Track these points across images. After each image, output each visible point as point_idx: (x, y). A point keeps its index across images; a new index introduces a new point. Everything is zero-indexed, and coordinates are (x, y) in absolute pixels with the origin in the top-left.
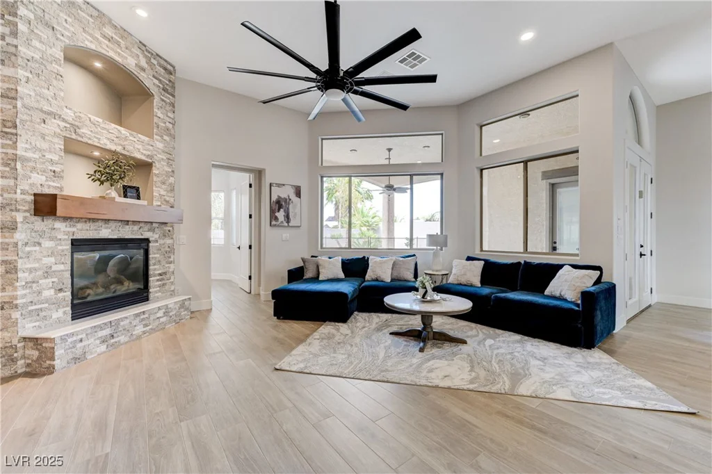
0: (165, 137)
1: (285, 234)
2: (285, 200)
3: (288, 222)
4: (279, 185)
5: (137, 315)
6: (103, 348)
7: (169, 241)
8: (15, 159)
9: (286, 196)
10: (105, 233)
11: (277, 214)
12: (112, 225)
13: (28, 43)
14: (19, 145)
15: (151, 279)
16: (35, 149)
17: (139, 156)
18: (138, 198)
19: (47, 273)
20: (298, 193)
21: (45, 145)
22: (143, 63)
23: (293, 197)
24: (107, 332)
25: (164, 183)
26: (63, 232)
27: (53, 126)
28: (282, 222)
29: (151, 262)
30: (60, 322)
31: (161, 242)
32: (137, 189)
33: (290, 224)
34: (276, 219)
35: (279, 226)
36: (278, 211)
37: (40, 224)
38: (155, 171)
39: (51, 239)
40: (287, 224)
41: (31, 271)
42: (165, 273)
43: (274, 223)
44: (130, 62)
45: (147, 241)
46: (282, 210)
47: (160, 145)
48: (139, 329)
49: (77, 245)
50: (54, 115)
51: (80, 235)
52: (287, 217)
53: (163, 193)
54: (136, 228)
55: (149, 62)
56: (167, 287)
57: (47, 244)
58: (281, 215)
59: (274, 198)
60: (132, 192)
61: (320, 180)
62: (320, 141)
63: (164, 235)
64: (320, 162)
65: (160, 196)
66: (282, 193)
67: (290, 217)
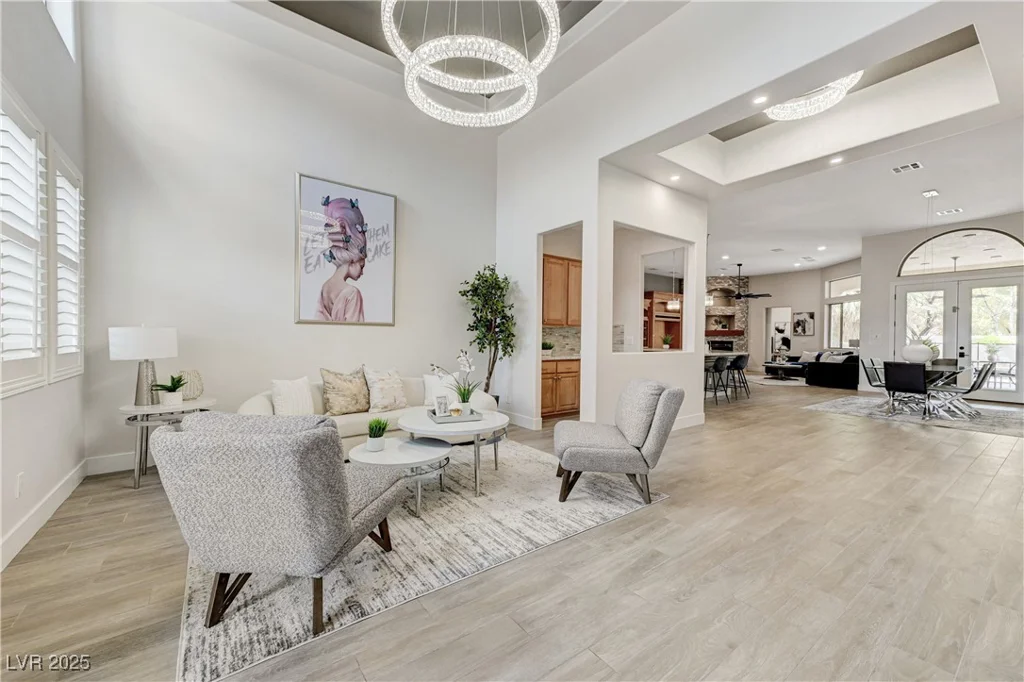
0: (741, 304)
1: (803, 339)
7: (742, 342)
12: (720, 337)
22: (731, 282)
23: (808, 319)
25: (739, 321)
31: (738, 342)
32: (726, 325)
34: (797, 331)
38: (735, 318)
44: (726, 285)
45: (731, 343)
47: (738, 308)
52: (804, 330)
53: (739, 324)
55: (733, 281)
58: (799, 329)
59: (796, 321)
60: (724, 327)
61: (826, 307)
62: (827, 284)
63: (742, 340)
64: (827, 296)
65: (737, 326)
66: (801, 318)
67: (807, 330)
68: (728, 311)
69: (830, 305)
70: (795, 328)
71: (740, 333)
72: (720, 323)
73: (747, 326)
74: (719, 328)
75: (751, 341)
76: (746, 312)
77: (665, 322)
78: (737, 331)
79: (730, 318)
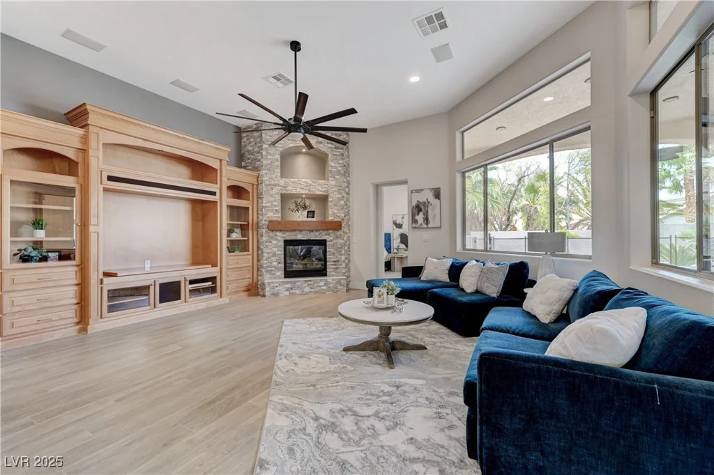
0: (336, 177)
1: (426, 235)
2: (424, 203)
3: (427, 224)
4: (418, 191)
5: (307, 281)
6: (287, 293)
7: (341, 241)
8: (263, 207)
9: (425, 200)
10: (300, 237)
11: (417, 217)
12: (303, 232)
13: (266, 159)
14: (264, 201)
15: (328, 263)
16: (269, 202)
17: (318, 193)
18: (313, 217)
19: (274, 255)
20: (437, 195)
21: (272, 199)
23: (432, 200)
24: (288, 286)
25: (336, 205)
26: (281, 236)
27: (276, 190)
28: (421, 224)
29: (328, 253)
30: (279, 277)
31: (335, 241)
32: (313, 212)
33: (429, 226)
34: (415, 221)
35: (418, 228)
36: (418, 214)
37: (271, 234)
38: (330, 199)
39: (276, 240)
40: (426, 226)
41: (268, 253)
42: (338, 261)
43: (414, 225)
45: (323, 243)
46: (421, 213)
47: (333, 183)
48: (307, 289)
49: (287, 243)
50: (275, 185)
51: (287, 238)
52: (427, 220)
53: (335, 211)
54: (317, 233)
56: (339, 270)
57: (274, 242)
58: (420, 218)
59: (414, 204)
60: (311, 214)
61: (459, 177)
62: (458, 135)
63: (337, 237)
64: (458, 157)
65: (333, 214)
66: (421, 198)
67: (429, 219)
68: (319, 189)
69: (464, 173)
70: (413, 216)
71: (337, 226)
72: (305, 207)
73: (348, 214)
74: (301, 216)
75: (355, 239)
76: (346, 191)
77: (193, 201)
78: (332, 222)
79: (323, 199)
